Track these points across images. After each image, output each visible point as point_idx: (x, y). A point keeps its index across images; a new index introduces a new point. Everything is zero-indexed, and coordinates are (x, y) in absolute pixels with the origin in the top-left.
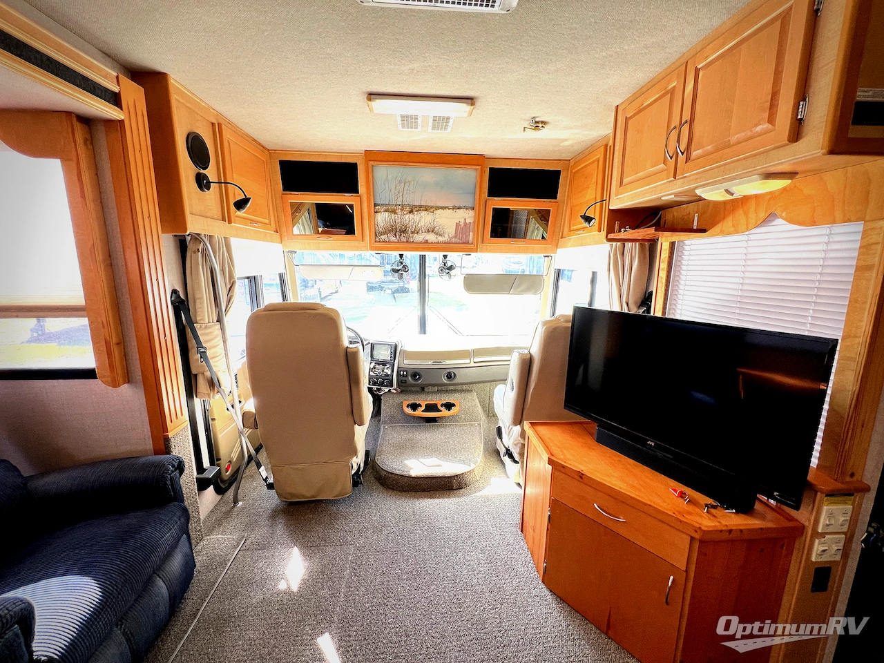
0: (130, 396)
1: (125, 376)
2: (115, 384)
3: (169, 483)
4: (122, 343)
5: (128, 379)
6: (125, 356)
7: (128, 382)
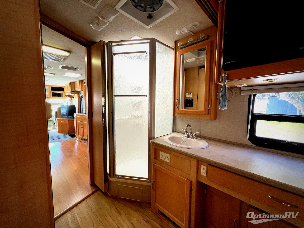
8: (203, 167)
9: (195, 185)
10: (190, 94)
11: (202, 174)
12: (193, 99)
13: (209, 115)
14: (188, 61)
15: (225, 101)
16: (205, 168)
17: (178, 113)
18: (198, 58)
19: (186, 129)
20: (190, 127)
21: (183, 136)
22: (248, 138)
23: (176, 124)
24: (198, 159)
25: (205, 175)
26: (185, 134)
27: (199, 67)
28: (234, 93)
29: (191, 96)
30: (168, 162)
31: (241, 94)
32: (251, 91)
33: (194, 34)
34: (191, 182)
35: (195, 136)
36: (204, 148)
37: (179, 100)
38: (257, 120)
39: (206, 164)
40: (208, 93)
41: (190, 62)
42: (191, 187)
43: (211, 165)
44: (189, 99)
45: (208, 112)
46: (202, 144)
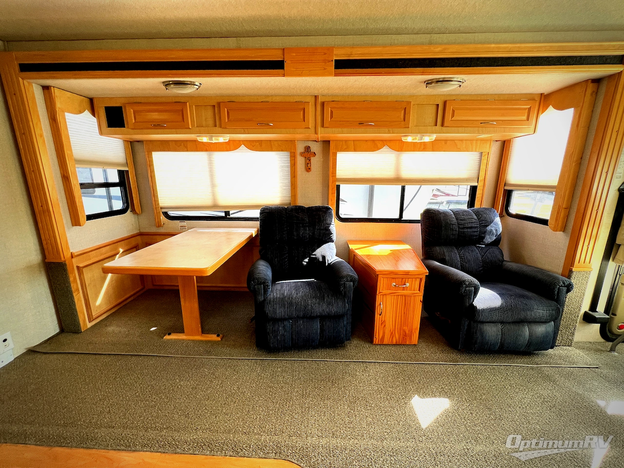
0: (561, 240)
1: (562, 228)
2: (555, 230)
3: (557, 289)
4: (569, 209)
5: (564, 229)
6: (567, 216)
7: (563, 232)
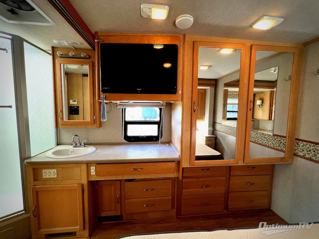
8: (92, 168)
9: (87, 186)
10: (75, 101)
11: (92, 174)
12: (78, 107)
13: (95, 124)
14: (70, 68)
15: (105, 115)
16: (94, 168)
17: (62, 125)
18: (81, 67)
19: (73, 139)
20: (78, 137)
21: (71, 147)
22: (123, 138)
23: (60, 136)
24: (87, 163)
25: (94, 174)
26: (72, 145)
27: (83, 74)
28: (113, 106)
29: (76, 103)
30: (54, 177)
31: (117, 108)
32: (123, 106)
33: (75, 48)
34: (83, 185)
35: (83, 145)
36: (92, 152)
37: (62, 111)
38: (128, 125)
39: (95, 164)
40: (92, 105)
41: (72, 68)
42: (83, 190)
43: (99, 163)
44: (74, 107)
45: (94, 121)
46: (91, 149)
